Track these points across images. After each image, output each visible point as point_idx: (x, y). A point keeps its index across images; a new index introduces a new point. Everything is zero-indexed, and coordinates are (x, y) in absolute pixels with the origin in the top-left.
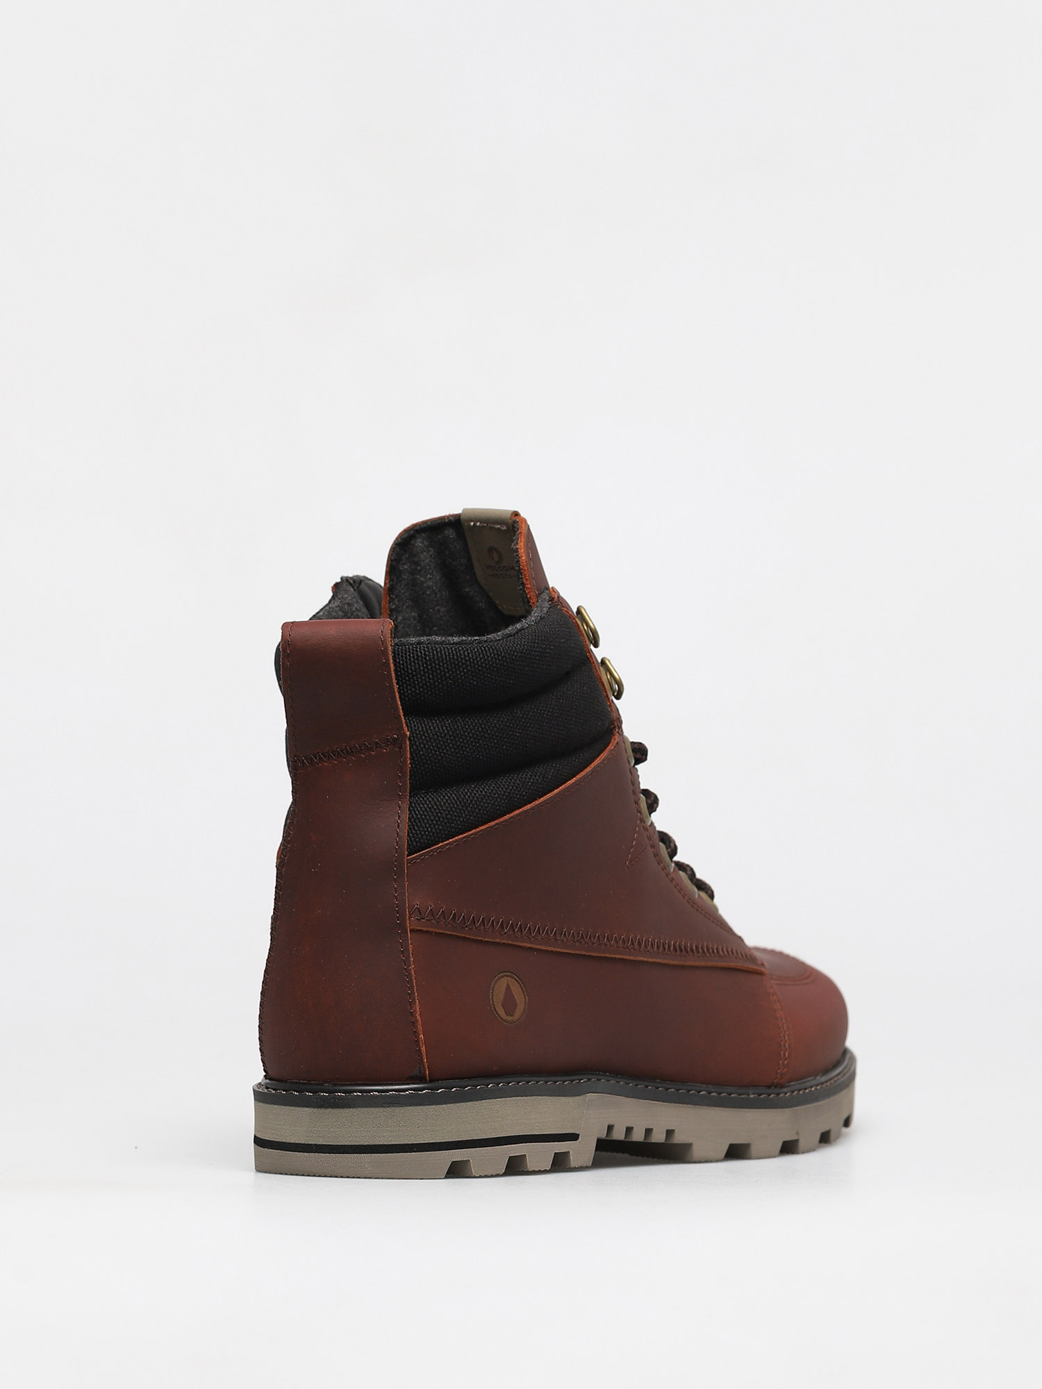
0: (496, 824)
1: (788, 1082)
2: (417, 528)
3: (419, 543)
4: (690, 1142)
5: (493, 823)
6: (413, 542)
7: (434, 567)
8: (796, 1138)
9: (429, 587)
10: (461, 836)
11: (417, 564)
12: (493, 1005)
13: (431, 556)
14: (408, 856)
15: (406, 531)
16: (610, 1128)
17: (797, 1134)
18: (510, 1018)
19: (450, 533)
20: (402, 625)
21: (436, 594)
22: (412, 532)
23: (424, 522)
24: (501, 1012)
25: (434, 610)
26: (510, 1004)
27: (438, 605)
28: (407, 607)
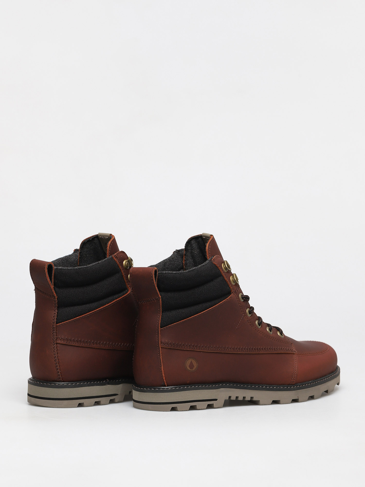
0: (186, 320)
1: (295, 384)
2: (192, 238)
3: (193, 242)
4: (259, 400)
5: (185, 320)
6: (191, 242)
7: (197, 248)
8: (297, 398)
9: (195, 253)
10: (176, 323)
11: (192, 247)
12: (186, 366)
13: (196, 245)
14: (160, 328)
15: (189, 239)
16: (230, 397)
17: (298, 397)
18: (191, 370)
19: (200, 239)
20: (189, 263)
21: (197, 255)
22: (191, 239)
23: (194, 236)
24: (189, 368)
25: (197, 259)
26: (191, 366)
27: (198, 258)
28: (190, 259)
